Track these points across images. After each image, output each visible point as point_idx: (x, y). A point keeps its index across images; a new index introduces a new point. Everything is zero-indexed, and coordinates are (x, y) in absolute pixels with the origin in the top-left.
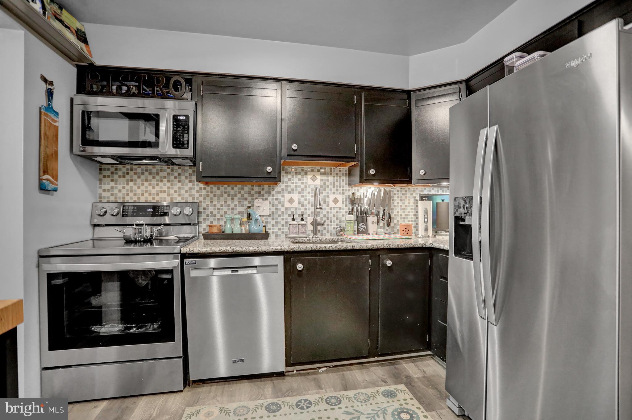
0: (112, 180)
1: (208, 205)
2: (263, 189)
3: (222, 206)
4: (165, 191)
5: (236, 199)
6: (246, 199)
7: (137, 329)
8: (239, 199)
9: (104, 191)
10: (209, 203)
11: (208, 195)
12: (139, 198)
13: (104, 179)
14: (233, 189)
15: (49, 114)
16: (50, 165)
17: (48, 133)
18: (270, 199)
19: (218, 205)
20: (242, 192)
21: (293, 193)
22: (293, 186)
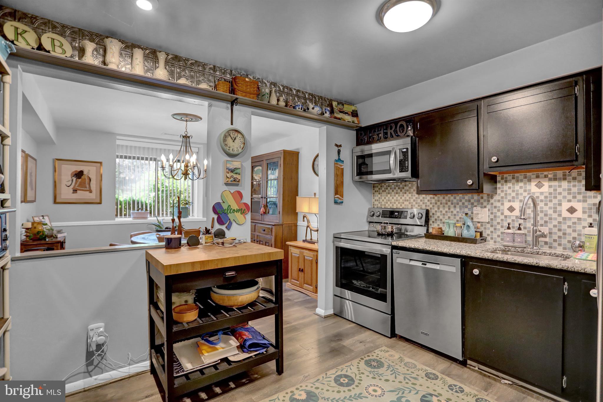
0: (379, 194)
1: (436, 211)
2: (482, 198)
3: (446, 212)
4: (408, 200)
5: (458, 206)
6: (467, 207)
7: (372, 289)
8: (460, 207)
9: (375, 200)
10: (436, 209)
11: (436, 203)
12: (393, 205)
13: (375, 193)
14: (455, 198)
15: (338, 163)
16: (339, 190)
17: (337, 173)
18: (489, 207)
19: (444, 212)
20: (463, 201)
21: (514, 201)
22: (514, 194)
